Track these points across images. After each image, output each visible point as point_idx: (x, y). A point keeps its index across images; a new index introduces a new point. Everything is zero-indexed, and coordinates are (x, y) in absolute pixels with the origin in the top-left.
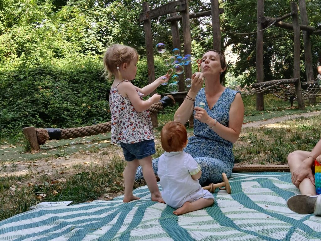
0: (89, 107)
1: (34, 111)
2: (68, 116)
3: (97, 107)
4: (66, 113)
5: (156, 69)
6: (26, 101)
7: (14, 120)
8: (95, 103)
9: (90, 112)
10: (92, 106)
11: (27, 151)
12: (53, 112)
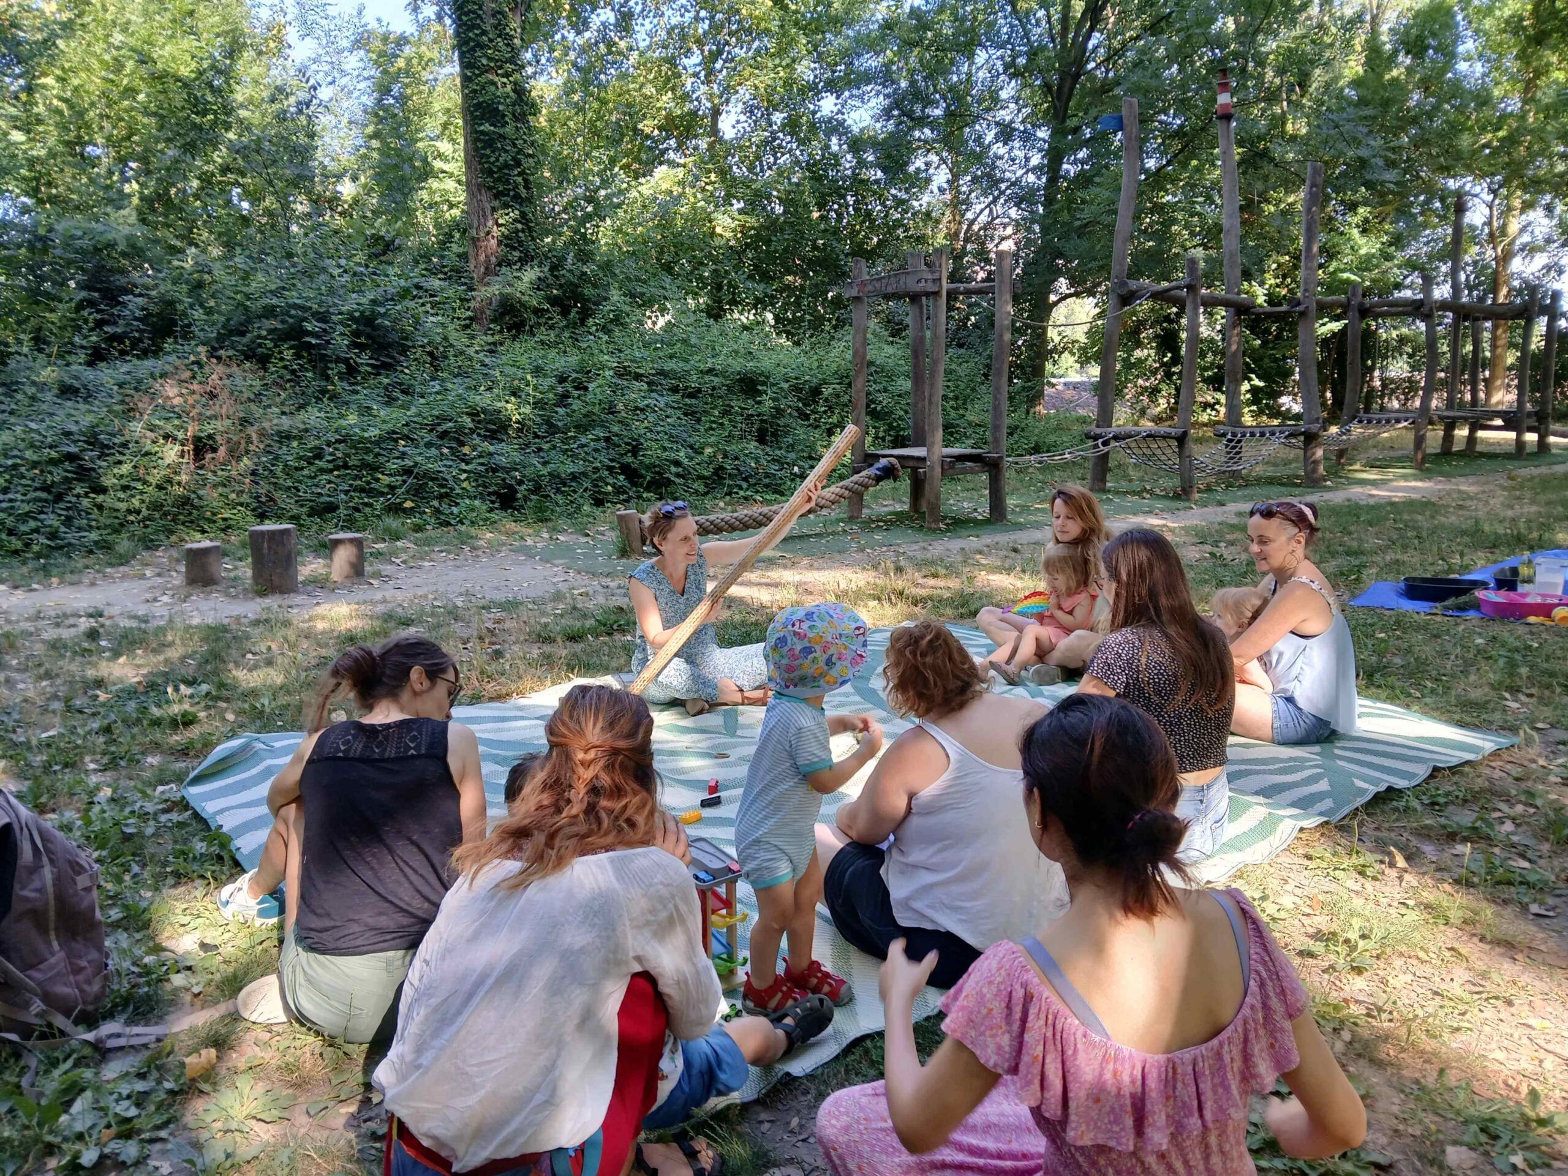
0: (720, 457)
1: (612, 460)
2: (678, 475)
3: (737, 458)
4: (673, 469)
5: (873, 369)
6: (598, 439)
7: (574, 477)
8: (733, 448)
9: (722, 468)
10: (725, 456)
11: (623, 556)
12: (649, 467)
